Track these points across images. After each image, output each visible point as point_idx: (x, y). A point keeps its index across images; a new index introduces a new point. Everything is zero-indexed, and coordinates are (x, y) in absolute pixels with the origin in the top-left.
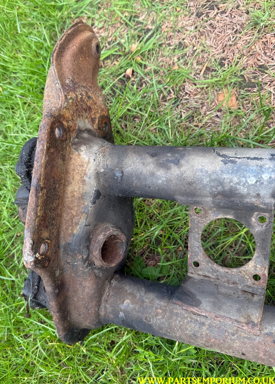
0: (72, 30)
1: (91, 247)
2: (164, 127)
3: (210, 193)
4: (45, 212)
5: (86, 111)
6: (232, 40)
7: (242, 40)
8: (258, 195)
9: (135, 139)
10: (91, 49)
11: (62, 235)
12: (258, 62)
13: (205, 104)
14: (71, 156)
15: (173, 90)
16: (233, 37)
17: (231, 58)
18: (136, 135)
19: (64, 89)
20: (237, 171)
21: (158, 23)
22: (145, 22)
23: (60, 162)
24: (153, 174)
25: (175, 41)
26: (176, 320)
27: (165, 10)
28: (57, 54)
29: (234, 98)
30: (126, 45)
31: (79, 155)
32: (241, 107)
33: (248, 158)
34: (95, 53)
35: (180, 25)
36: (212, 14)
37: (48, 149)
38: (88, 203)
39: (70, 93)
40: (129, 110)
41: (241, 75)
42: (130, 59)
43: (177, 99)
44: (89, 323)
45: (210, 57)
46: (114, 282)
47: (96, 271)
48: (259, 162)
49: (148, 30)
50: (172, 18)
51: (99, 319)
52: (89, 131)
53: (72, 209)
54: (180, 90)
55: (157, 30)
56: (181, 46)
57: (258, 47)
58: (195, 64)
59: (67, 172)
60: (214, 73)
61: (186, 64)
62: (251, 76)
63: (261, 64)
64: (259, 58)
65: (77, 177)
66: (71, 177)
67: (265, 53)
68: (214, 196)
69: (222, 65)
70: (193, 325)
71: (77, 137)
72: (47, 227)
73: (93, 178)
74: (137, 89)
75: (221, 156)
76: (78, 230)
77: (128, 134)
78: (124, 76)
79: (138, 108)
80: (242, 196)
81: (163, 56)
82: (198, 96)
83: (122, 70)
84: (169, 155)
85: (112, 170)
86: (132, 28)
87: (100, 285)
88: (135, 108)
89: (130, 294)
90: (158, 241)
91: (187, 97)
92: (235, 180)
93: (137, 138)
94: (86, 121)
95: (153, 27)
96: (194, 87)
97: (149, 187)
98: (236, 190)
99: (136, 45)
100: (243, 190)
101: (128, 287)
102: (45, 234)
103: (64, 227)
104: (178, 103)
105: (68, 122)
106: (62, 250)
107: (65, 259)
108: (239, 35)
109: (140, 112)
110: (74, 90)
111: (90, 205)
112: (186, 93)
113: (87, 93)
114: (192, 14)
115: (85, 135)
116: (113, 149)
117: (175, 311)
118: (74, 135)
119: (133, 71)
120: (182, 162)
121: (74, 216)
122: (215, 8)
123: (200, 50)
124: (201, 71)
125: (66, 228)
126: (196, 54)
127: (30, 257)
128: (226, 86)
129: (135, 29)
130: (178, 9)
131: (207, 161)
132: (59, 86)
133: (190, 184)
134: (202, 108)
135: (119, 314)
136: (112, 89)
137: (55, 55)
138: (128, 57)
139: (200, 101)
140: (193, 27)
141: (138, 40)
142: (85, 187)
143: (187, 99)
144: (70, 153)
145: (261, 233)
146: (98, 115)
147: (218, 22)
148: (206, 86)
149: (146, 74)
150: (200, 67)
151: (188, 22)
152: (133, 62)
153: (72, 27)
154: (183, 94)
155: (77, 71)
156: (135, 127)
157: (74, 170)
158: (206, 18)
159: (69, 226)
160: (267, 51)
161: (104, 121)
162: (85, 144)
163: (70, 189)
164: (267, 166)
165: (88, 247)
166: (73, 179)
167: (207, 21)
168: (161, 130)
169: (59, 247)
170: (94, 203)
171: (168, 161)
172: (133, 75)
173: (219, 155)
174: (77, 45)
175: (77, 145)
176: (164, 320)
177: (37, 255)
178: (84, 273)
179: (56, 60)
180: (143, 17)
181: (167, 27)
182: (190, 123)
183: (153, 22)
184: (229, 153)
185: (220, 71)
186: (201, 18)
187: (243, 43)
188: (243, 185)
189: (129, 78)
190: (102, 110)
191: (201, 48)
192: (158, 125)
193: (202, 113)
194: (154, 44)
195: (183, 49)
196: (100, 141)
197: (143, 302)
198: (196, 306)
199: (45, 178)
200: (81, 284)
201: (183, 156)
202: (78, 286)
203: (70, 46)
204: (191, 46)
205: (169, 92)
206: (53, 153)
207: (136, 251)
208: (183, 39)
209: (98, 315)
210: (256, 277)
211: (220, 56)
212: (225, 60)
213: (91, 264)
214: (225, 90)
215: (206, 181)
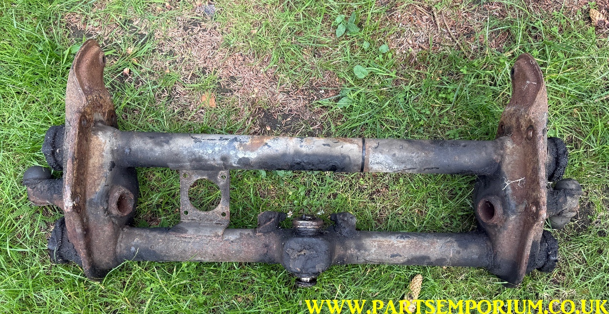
0: (84, 47)
1: (109, 201)
2: (160, 119)
3: (189, 160)
4: (78, 175)
5: (99, 107)
6: (211, 54)
7: (218, 55)
8: (214, 159)
9: (135, 127)
10: (99, 61)
11: (87, 193)
12: (230, 74)
13: (192, 103)
14: (91, 139)
15: (166, 90)
16: (212, 52)
17: (211, 68)
18: (136, 125)
19: (85, 93)
20: (202, 146)
21: (151, 30)
22: (139, 28)
23: (85, 142)
24: (152, 150)
25: (166, 49)
26: (172, 244)
27: (157, 19)
28: (76, 67)
29: (214, 100)
30: (122, 46)
31: (97, 138)
32: (219, 107)
33: (208, 140)
34: (102, 63)
35: (170, 35)
36: (196, 30)
37: (79, 133)
38: (106, 169)
39: (89, 96)
40: (128, 104)
41: (219, 82)
42: (127, 60)
43: (170, 97)
44: (108, 259)
45: (195, 65)
46: (125, 230)
47: (113, 219)
48: (214, 141)
49: (142, 35)
50: (163, 28)
51: (116, 256)
52: (101, 121)
53: (94, 175)
54: (172, 90)
55: (151, 37)
56: (171, 53)
57: (230, 63)
58: (183, 70)
59: (88, 150)
60: (198, 79)
61: (176, 69)
62: (225, 84)
63: (232, 75)
64: (230, 71)
65: (97, 153)
66: (92, 153)
67: (235, 68)
68: (191, 161)
69: (204, 73)
70: (183, 244)
71: (94, 126)
72: (79, 185)
73: (109, 153)
74: (135, 86)
75: (193, 138)
76: (99, 189)
77: (129, 123)
78: (122, 74)
79: (136, 103)
80: (206, 161)
81: (157, 60)
82: (187, 96)
83: (121, 69)
84: (162, 137)
85: (123, 148)
86: (126, 31)
87: (116, 230)
88: (134, 103)
89: (138, 235)
90: (158, 206)
91: (178, 96)
92: (201, 151)
93: (137, 127)
94: (100, 114)
95: (147, 33)
96: (183, 89)
97: (150, 158)
98: (202, 157)
99: (132, 49)
100: (206, 157)
101: (137, 231)
102: (78, 190)
103: (88, 187)
104: (171, 100)
105: (89, 115)
106: (87, 204)
107: (89, 210)
108: (216, 51)
109: (139, 106)
110: (91, 94)
111: (108, 171)
112: (177, 93)
113: (99, 95)
114: (180, 27)
115: (100, 124)
116: (122, 133)
117: (171, 239)
118: (92, 124)
119: (130, 70)
120: (171, 142)
121: (96, 180)
122: (198, 25)
123: (187, 59)
124: (188, 76)
125: (90, 188)
126: (184, 61)
127: (70, 203)
128: (207, 90)
129: (130, 33)
130: (168, 21)
131: (185, 141)
132: (81, 91)
133: (176, 155)
134: (190, 105)
135: (131, 248)
136: (111, 84)
137: (74, 67)
138: (125, 58)
139: (188, 100)
140: (181, 38)
141: (133, 43)
142: (104, 160)
143: (178, 98)
144: (91, 136)
145: (223, 186)
146: (107, 110)
147: (200, 37)
148: (192, 89)
149: (143, 74)
150: (187, 73)
151: (177, 33)
152: (130, 64)
153: (84, 45)
154: (175, 93)
155: (91, 78)
156: (134, 118)
157: (94, 148)
158: (191, 33)
159: (92, 187)
160: (236, 66)
161: (111, 114)
162: (101, 131)
163: (91, 161)
164: (217, 144)
165: (107, 201)
166: (94, 154)
167: (192, 36)
168: (157, 121)
169: (85, 202)
170: (111, 170)
171: (161, 141)
172: (130, 73)
173: (192, 138)
174: (90, 59)
175: (95, 132)
176: (163, 245)
177: (74, 203)
178: (104, 219)
179: (76, 71)
180: (137, 22)
181: (159, 34)
182: (181, 117)
183: (146, 29)
184: (198, 137)
185: (203, 78)
186: (187, 32)
187: (219, 58)
188: (206, 154)
189: (126, 76)
190: (110, 106)
191: (188, 57)
192: (155, 117)
193: (191, 110)
194: (149, 49)
195: (173, 56)
196: (112, 129)
197: (149, 237)
198: (184, 233)
199: (78, 153)
200: (102, 229)
201: (171, 138)
202: (100, 231)
203: (84, 59)
204: (180, 55)
205: (163, 91)
206: (81, 136)
207: (141, 217)
208: (174, 48)
209: (115, 253)
210: (224, 214)
211: (202, 66)
212: (206, 69)
213: (109, 213)
214: (206, 93)
215: (185, 153)
